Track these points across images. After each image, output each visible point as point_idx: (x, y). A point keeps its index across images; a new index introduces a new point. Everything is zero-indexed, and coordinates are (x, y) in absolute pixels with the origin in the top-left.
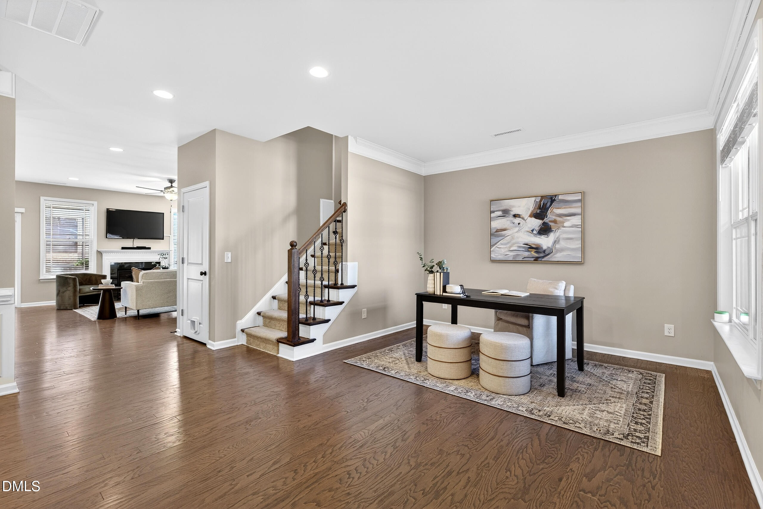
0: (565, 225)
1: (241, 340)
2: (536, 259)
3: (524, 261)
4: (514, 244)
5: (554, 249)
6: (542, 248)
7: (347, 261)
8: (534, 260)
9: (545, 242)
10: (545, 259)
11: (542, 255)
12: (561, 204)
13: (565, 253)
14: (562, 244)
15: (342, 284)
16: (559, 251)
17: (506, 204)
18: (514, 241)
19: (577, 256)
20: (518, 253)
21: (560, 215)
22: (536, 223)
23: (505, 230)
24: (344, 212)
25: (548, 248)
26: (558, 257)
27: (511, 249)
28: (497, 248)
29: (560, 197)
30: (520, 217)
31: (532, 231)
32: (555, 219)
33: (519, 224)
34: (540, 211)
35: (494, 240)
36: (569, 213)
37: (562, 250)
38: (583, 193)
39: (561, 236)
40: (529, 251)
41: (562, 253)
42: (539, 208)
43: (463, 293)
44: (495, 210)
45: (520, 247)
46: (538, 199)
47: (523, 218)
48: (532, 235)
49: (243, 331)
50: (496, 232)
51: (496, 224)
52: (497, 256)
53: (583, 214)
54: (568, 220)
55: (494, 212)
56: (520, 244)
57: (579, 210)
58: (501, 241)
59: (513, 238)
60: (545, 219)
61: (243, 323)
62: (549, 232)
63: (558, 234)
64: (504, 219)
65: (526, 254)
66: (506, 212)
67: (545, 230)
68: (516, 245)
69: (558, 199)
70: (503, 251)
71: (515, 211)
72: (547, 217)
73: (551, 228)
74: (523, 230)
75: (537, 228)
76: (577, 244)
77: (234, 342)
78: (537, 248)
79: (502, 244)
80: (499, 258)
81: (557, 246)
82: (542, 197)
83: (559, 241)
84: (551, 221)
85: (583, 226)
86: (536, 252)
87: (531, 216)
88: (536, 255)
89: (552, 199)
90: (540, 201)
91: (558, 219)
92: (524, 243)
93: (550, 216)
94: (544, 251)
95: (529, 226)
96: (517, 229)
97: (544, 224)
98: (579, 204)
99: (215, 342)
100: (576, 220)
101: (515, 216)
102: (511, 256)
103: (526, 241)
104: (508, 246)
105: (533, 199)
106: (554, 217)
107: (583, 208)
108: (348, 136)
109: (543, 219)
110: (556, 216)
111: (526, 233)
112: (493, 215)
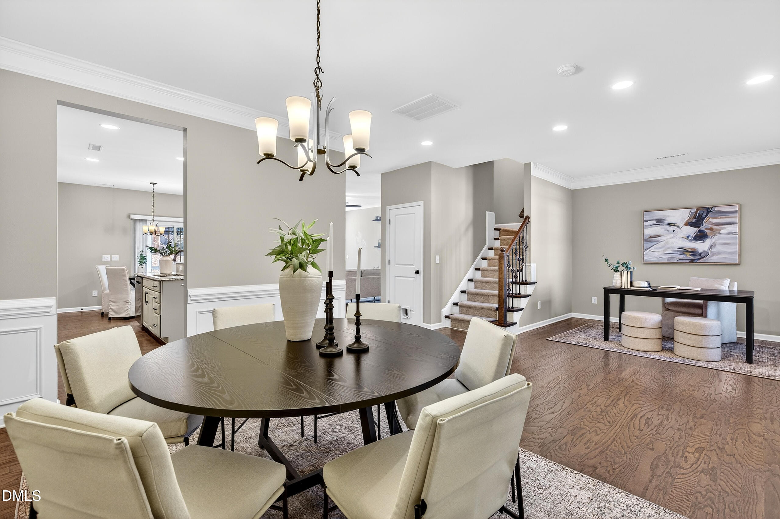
0: (721, 233)
1: (447, 324)
2: (692, 261)
3: (679, 263)
4: (668, 248)
5: (710, 252)
6: (698, 252)
7: (530, 263)
8: (689, 262)
9: (701, 246)
10: (701, 261)
11: (697, 257)
12: (717, 215)
13: (721, 256)
14: (718, 248)
15: (526, 281)
16: (714, 254)
17: (659, 214)
18: (668, 246)
19: (734, 258)
20: (672, 256)
21: (717, 224)
22: (692, 231)
23: (659, 236)
24: (528, 223)
25: (705, 251)
26: (715, 259)
27: (665, 253)
28: (650, 252)
29: (716, 209)
30: (674, 226)
31: (688, 237)
32: (711, 227)
33: (674, 231)
34: (695, 221)
35: (647, 245)
36: (725, 223)
37: (718, 253)
38: (740, 206)
39: (717, 242)
40: (684, 254)
41: (718, 256)
42: (695, 218)
43: (650, 286)
44: (649, 219)
45: (675, 251)
46: (694, 211)
47: (678, 227)
48: (688, 241)
49: (447, 317)
50: (650, 238)
51: (649, 232)
52: (650, 258)
53: (739, 223)
54: (725, 228)
55: (647, 221)
56: (674, 248)
57: (735, 220)
58: (654, 246)
59: (667, 243)
60: (701, 227)
61: (446, 311)
62: (705, 238)
63: (713, 240)
64: (657, 228)
65: (682, 257)
66: (660, 221)
67: (701, 236)
68: (671, 249)
69: (714, 210)
70: (656, 254)
71: (669, 220)
72: (702, 226)
73: (707, 235)
74: (678, 236)
75: (693, 235)
76: (735, 248)
77: (440, 325)
78: (693, 252)
79: (655, 249)
80: (652, 260)
81: (714, 250)
82: (698, 209)
83: (715, 245)
84: (706, 229)
85: (739, 234)
86: (691, 255)
87: (686, 224)
88: (692, 258)
89: (708, 210)
90: (696, 212)
91: (714, 227)
92: (678, 247)
93: (705, 225)
94: (700, 254)
95: (685, 233)
96: (672, 235)
97: (700, 231)
98: (736, 215)
99: (430, 324)
100: (734, 228)
101: (669, 224)
102: (665, 258)
103: (681, 246)
104: (662, 250)
105: (689, 210)
106: (711, 226)
107: (740, 218)
108: (531, 163)
109: (698, 227)
110: (712, 225)
111: (680, 239)
112: (646, 224)
